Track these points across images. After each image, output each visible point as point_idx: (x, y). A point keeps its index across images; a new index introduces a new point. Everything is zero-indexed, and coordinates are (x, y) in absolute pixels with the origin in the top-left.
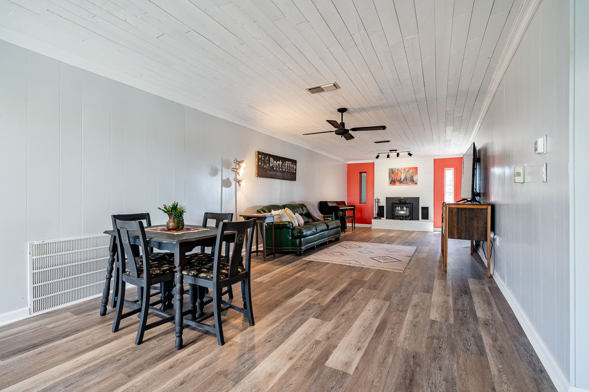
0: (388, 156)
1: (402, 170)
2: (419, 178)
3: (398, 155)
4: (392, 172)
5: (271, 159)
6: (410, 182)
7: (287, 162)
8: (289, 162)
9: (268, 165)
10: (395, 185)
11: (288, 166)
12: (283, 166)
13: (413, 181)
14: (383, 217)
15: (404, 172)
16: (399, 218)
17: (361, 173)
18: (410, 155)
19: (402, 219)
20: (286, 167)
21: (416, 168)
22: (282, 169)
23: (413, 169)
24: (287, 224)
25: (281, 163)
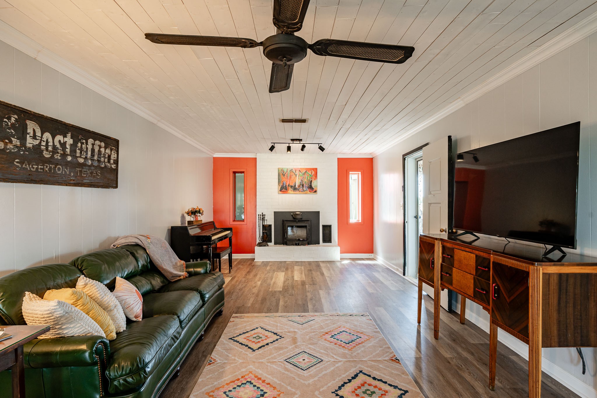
0: (289, 149)
1: (297, 171)
2: (318, 184)
3: (303, 147)
4: (283, 174)
5: (32, 126)
6: (308, 189)
7: (90, 141)
8: (97, 142)
9: (16, 141)
10: (287, 194)
11: (93, 150)
12: (78, 151)
13: (311, 189)
14: (271, 242)
15: (299, 175)
16: (294, 243)
17: (235, 173)
18: (322, 149)
19: (298, 245)
20: (87, 154)
21: (316, 170)
22: (74, 156)
23: (311, 170)
24: (84, 351)
25: (69, 141)
